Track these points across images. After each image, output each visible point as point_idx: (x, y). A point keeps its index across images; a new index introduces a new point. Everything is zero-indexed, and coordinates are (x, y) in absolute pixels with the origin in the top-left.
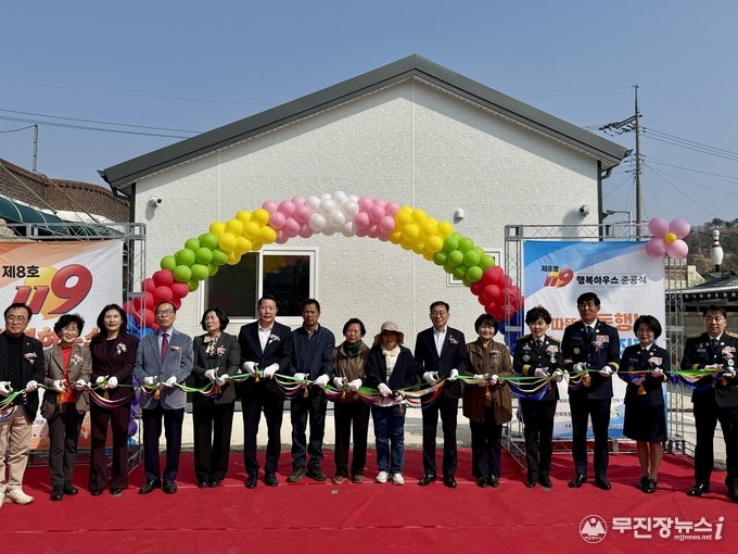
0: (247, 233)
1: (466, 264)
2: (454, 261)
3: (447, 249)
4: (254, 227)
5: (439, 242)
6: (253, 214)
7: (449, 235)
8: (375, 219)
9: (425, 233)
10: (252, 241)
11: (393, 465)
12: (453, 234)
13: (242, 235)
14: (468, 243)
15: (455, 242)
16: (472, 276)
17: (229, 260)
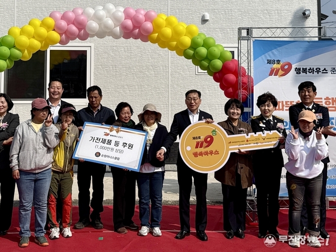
0: (37, 36)
1: (210, 57)
2: (200, 56)
3: (194, 46)
4: (43, 31)
5: (187, 40)
6: (42, 21)
7: (196, 35)
8: (137, 24)
9: (177, 33)
10: (41, 42)
11: (153, 220)
12: (199, 35)
13: (34, 37)
14: (211, 41)
15: (200, 40)
16: (214, 67)
17: (23, 57)
